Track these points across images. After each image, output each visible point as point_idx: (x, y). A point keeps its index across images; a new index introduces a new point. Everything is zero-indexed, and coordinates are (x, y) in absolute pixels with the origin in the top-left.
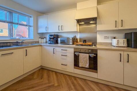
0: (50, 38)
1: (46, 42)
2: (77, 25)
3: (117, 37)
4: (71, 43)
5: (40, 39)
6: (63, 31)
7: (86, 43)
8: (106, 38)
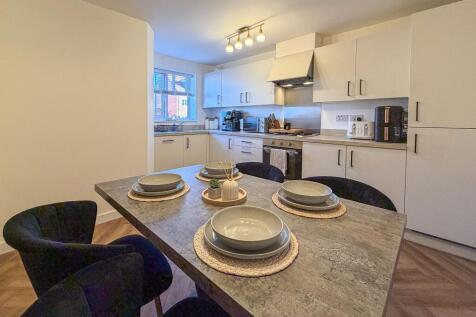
0: (226, 120)
1: (219, 128)
2: (275, 91)
3: (365, 117)
4: (262, 130)
5: (207, 121)
6: (248, 104)
7: (289, 128)
8: (340, 118)
